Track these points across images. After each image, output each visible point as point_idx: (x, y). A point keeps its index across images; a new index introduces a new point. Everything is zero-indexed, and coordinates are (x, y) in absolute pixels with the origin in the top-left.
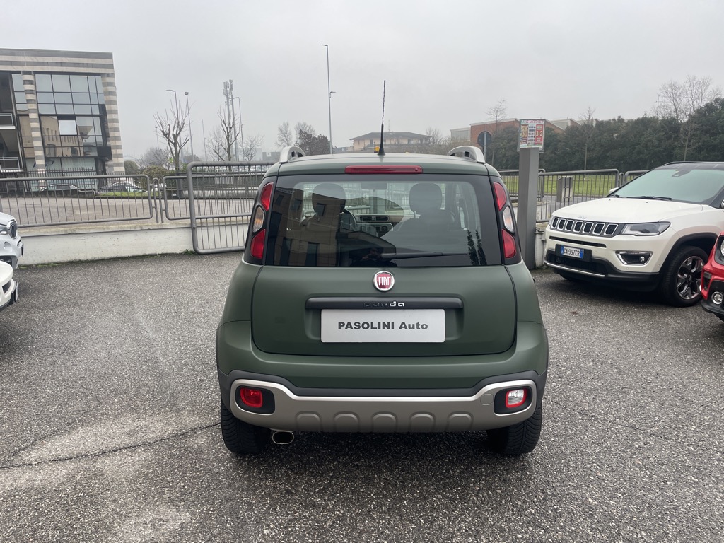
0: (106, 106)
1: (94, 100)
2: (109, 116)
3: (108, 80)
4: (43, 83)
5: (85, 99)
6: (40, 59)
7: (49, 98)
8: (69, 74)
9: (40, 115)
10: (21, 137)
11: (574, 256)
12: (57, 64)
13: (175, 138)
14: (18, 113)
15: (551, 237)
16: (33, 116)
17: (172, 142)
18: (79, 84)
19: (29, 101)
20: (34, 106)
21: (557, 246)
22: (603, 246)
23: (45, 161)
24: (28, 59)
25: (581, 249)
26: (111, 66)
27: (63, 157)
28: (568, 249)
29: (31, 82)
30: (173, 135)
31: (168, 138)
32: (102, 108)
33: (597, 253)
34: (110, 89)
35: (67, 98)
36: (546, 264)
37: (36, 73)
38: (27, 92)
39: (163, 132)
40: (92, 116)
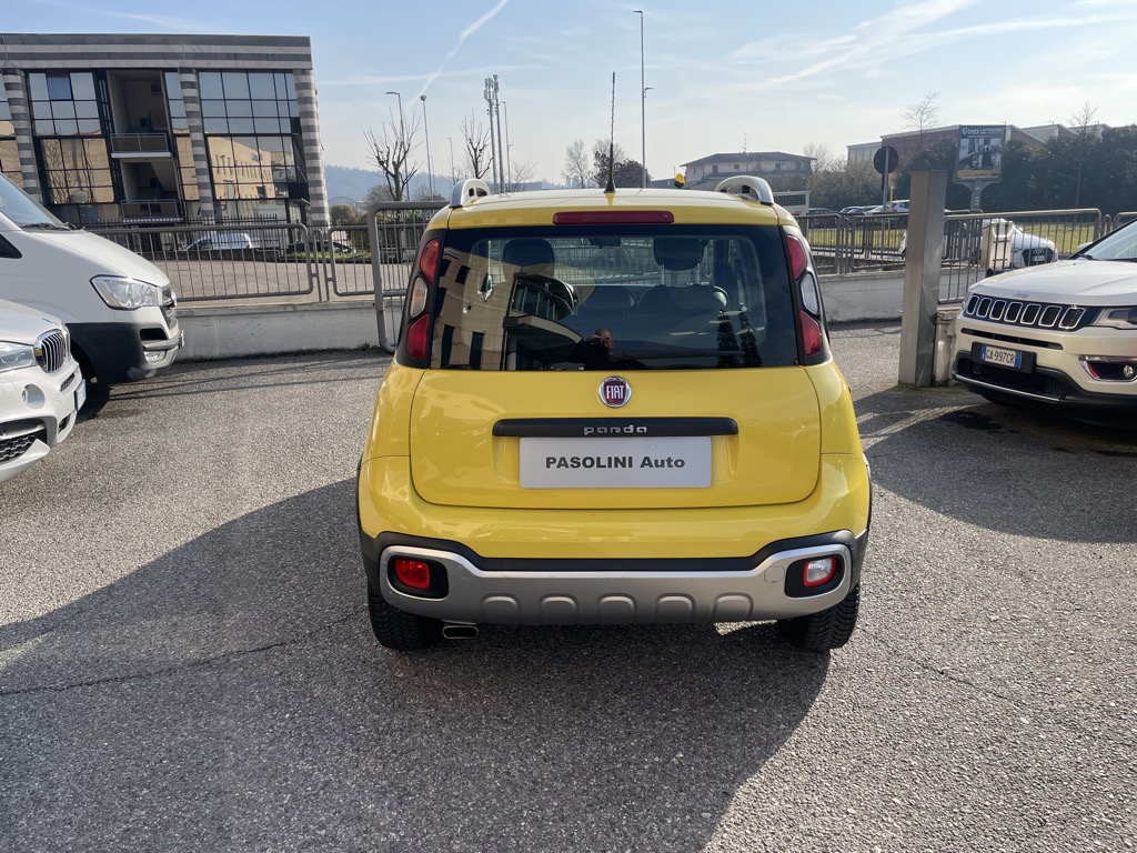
0: (301, 120)
1: (284, 112)
2: (305, 136)
3: (303, 79)
4: (210, 85)
5: (270, 109)
6: (205, 49)
7: (218, 109)
8: (247, 71)
9: (206, 136)
10: (180, 168)
11: (1004, 363)
12: (229, 56)
13: (397, 166)
14: (175, 132)
15: (964, 331)
16: (198, 136)
17: (392, 175)
18: (262, 85)
19: (189, 115)
20: (197, 122)
21: (974, 344)
22: (1058, 346)
23: (214, 206)
24: (188, 49)
25: (1018, 351)
26: (308, 58)
27: (239, 199)
28: (995, 350)
29: (191, 85)
30: (394, 163)
31: (386, 169)
32: (295, 122)
33: (1046, 358)
34: (305, 93)
35: (244, 109)
36: (954, 377)
37: (199, 70)
38: (186, 100)
39: (378, 158)
40: (281, 135)
